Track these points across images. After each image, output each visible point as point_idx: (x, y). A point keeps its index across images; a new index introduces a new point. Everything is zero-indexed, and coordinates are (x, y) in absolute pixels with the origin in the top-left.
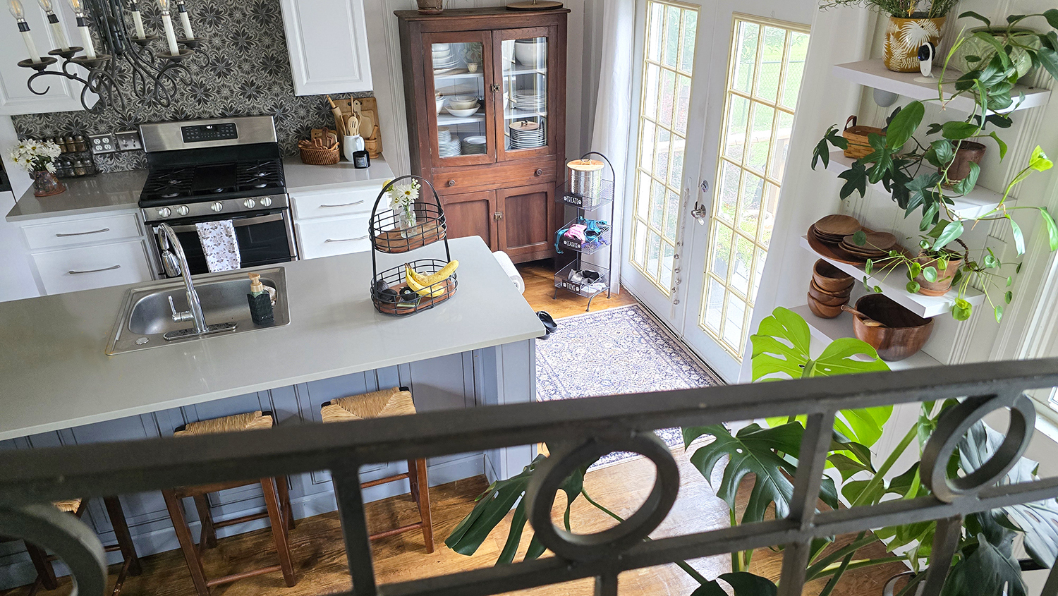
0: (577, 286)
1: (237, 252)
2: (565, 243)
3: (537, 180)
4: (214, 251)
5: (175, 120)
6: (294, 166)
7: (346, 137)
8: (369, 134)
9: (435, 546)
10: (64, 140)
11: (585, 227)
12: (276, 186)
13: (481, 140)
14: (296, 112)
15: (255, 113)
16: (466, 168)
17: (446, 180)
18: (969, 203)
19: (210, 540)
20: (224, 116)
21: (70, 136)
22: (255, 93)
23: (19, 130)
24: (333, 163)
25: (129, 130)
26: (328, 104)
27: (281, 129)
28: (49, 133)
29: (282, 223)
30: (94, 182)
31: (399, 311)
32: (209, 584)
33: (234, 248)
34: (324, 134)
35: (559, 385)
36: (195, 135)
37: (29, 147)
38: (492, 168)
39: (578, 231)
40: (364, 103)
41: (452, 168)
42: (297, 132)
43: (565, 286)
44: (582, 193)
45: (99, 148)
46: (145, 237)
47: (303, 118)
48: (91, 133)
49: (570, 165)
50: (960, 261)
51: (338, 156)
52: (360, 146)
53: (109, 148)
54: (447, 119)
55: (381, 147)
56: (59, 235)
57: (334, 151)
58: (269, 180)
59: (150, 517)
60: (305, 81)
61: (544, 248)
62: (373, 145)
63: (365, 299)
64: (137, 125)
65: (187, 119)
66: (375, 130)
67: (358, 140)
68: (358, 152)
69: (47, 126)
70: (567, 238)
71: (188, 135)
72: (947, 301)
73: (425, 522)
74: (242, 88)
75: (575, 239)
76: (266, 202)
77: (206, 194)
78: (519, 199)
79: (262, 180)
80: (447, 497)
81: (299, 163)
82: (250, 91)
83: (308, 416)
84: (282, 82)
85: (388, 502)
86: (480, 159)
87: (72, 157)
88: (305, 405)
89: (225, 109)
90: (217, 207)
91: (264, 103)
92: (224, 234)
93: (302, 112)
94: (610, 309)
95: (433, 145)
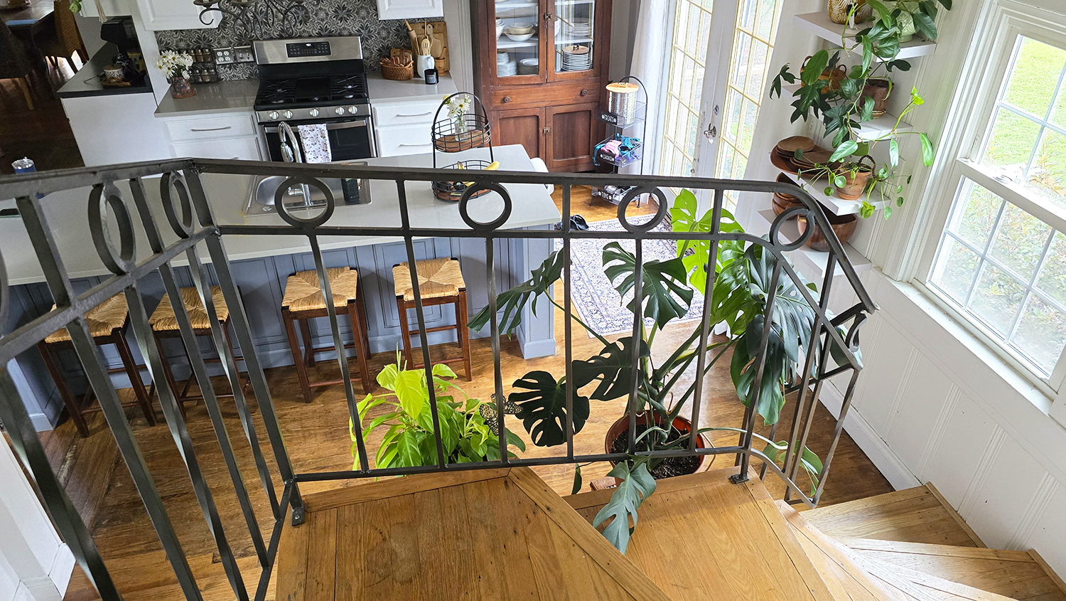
0: (610, 194)
1: (329, 151)
2: (601, 156)
3: (582, 99)
4: (312, 150)
5: (281, 37)
6: (375, 80)
7: (419, 56)
8: (440, 52)
9: (473, 377)
10: (194, 52)
11: (620, 143)
12: (361, 97)
13: (534, 62)
14: (379, 33)
15: (345, 34)
16: (520, 87)
17: (502, 97)
18: (871, 127)
19: (311, 362)
20: (320, 35)
21: (199, 48)
22: (346, 16)
23: (160, 42)
24: (408, 79)
25: (245, 45)
26: (405, 26)
27: (366, 48)
28: (183, 46)
29: (365, 129)
30: (216, 88)
31: (452, 199)
32: (311, 386)
33: (326, 148)
34: (401, 54)
35: (583, 274)
36: (297, 51)
37: (170, 57)
38: (542, 88)
39: (613, 146)
40: (436, 26)
41: (508, 87)
42: (379, 50)
43: (600, 194)
44: (617, 112)
45: (221, 59)
46: (258, 135)
47: (384, 39)
48: (215, 45)
49: (608, 87)
50: (869, 173)
51: (412, 73)
52: (431, 64)
53: (229, 60)
54: (505, 42)
55: (449, 66)
56: (193, 130)
57: (409, 68)
58: (355, 92)
59: (269, 339)
60: (387, 8)
61: (585, 162)
62: (442, 64)
63: (428, 188)
64: (252, 42)
65: (290, 37)
66: (444, 51)
67: (429, 60)
68: (429, 70)
69: (181, 40)
70: (603, 152)
71: (292, 51)
72: (858, 203)
73: (465, 357)
74: (336, 12)
75: (610, 154)
76: (353, 110)
77: (307, 103)
78: (566, 116)
79: (350, 91)
80: (485, 347)
81: (380, 78)
82: (342, 14)
83: (383, 274)
84: (368, 7)
85: (440, 347)
86: (532, 79)
87: (200, 66)
88: (381, 265)
89: (321, 29)
90: (314, 113)
91: (353, 25)
92: (319, 136)
93: (384, 34)
94: (637, 216)
95: (492, 66)
